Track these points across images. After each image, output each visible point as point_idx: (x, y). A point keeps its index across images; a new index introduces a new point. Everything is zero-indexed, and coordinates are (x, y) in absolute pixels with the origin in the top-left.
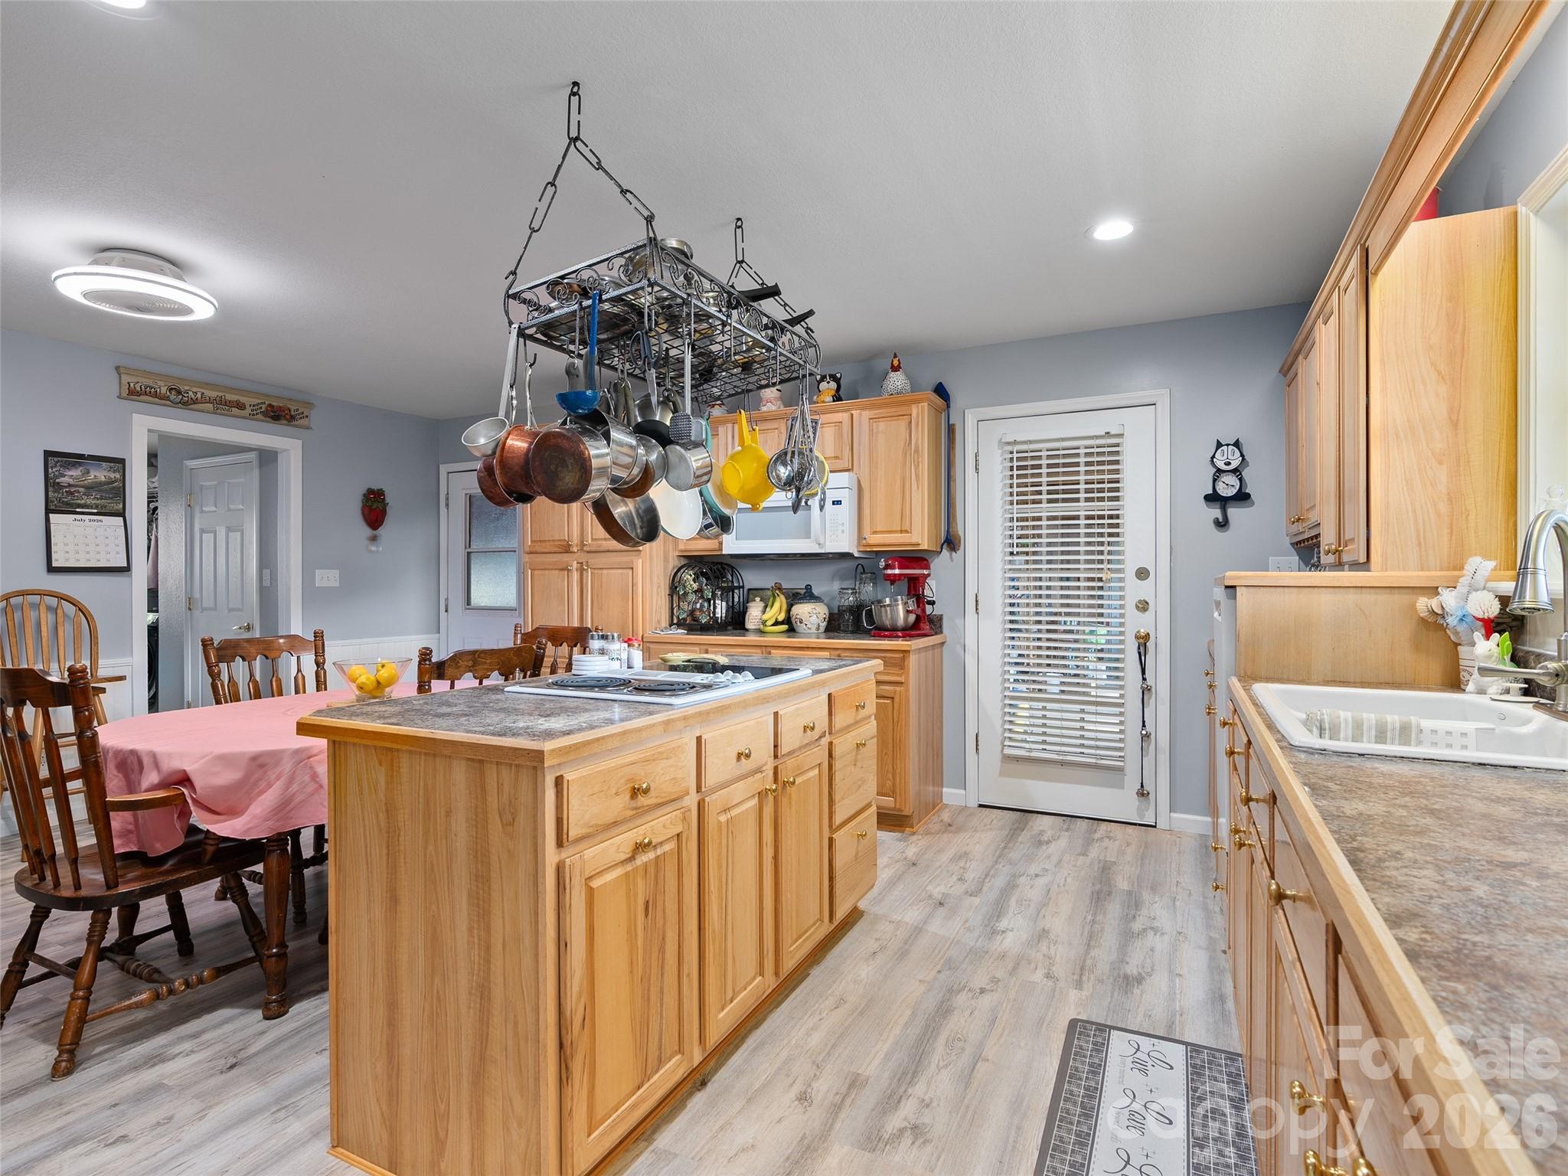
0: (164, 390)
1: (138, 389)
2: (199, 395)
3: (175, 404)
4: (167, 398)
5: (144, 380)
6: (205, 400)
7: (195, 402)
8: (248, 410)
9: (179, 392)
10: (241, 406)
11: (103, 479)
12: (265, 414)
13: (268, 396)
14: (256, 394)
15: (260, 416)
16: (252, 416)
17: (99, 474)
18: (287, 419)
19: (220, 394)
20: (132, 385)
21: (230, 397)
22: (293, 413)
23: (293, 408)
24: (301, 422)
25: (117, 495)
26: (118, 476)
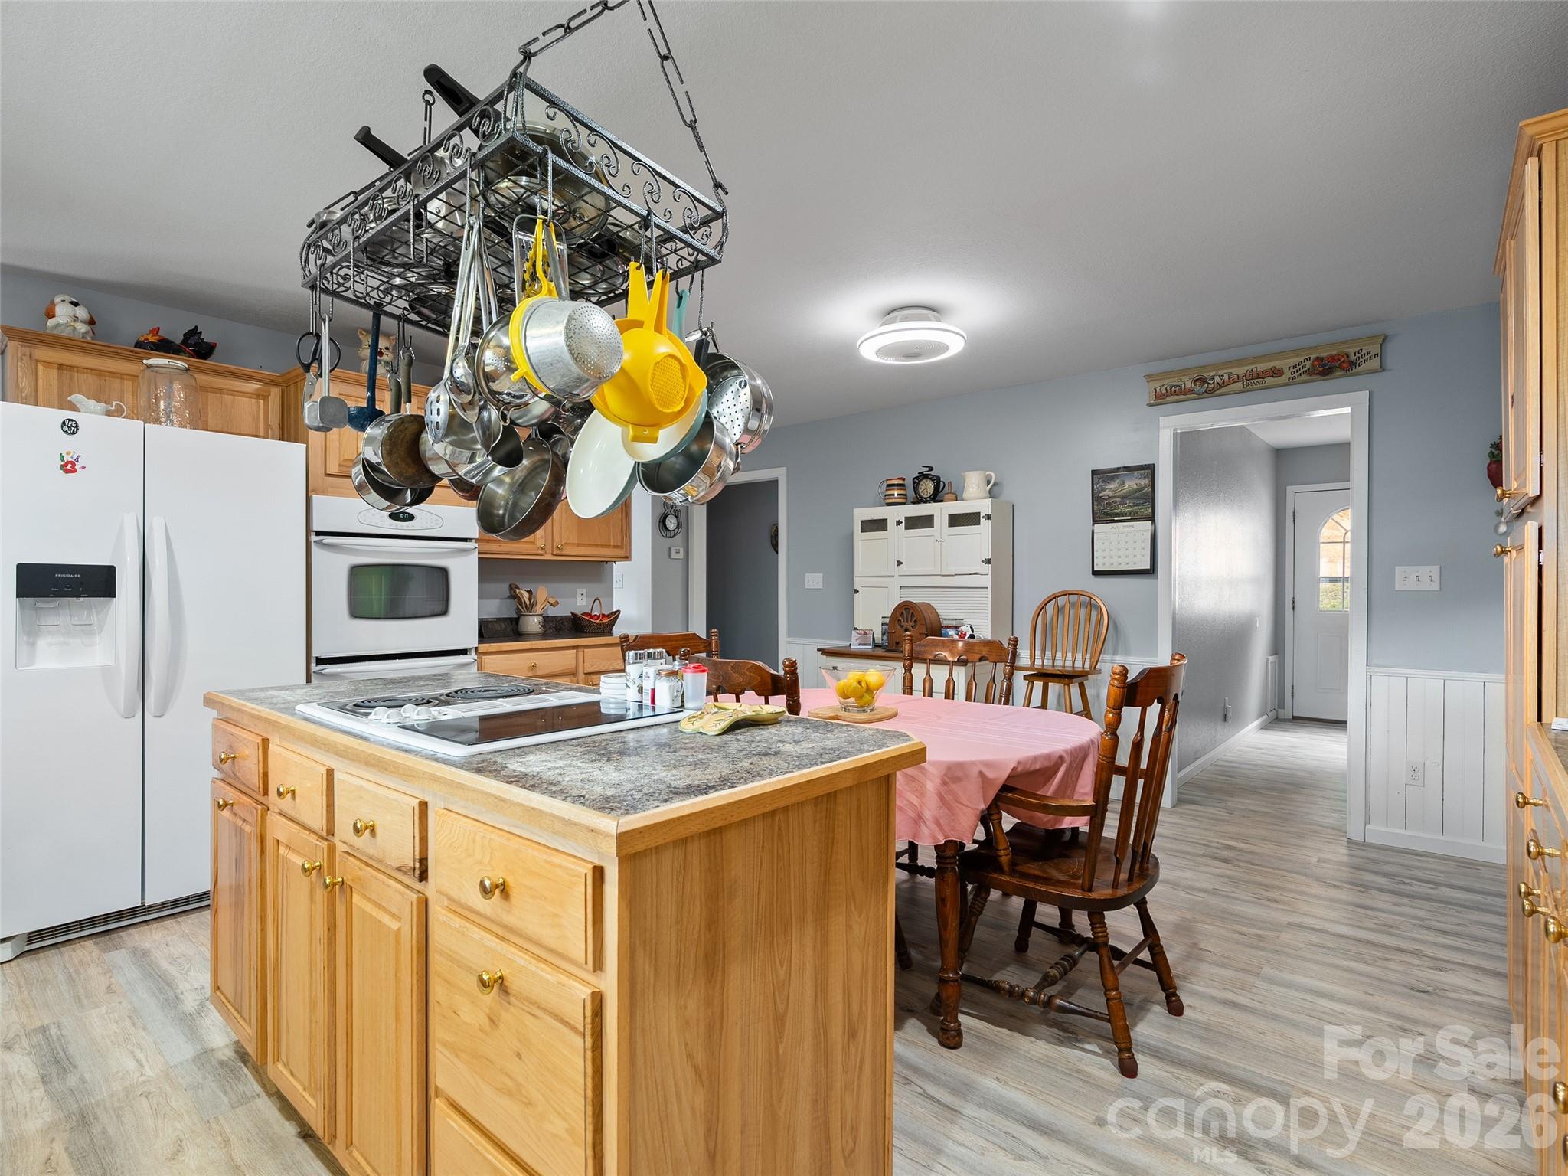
0: (1188, 384)
1: (1164, 391)
2: (1226, 377)
3: (1200, 396)
4: (1192, 391)
5: (1169, 381)
6: (1233, 379)
7: (1220, 386)
8: (1287, 374)
9: (1204, 381)
10: (1276, 373)
11: (1135, 487)
12: (1310, 372)
13: (1310, 348)
14: (1293, 352)
15: (1304, 377)
16: (1292, 381)
17: (1132, 483)
18: (1341, 368)
19: (1250, 367)
20: (1158, 390)
21: (1262, 367)
22: (1353, 357)
23: (1351, 351)
24: (1364, 366)
25: (1147, 500)
26: (1147, 481)
